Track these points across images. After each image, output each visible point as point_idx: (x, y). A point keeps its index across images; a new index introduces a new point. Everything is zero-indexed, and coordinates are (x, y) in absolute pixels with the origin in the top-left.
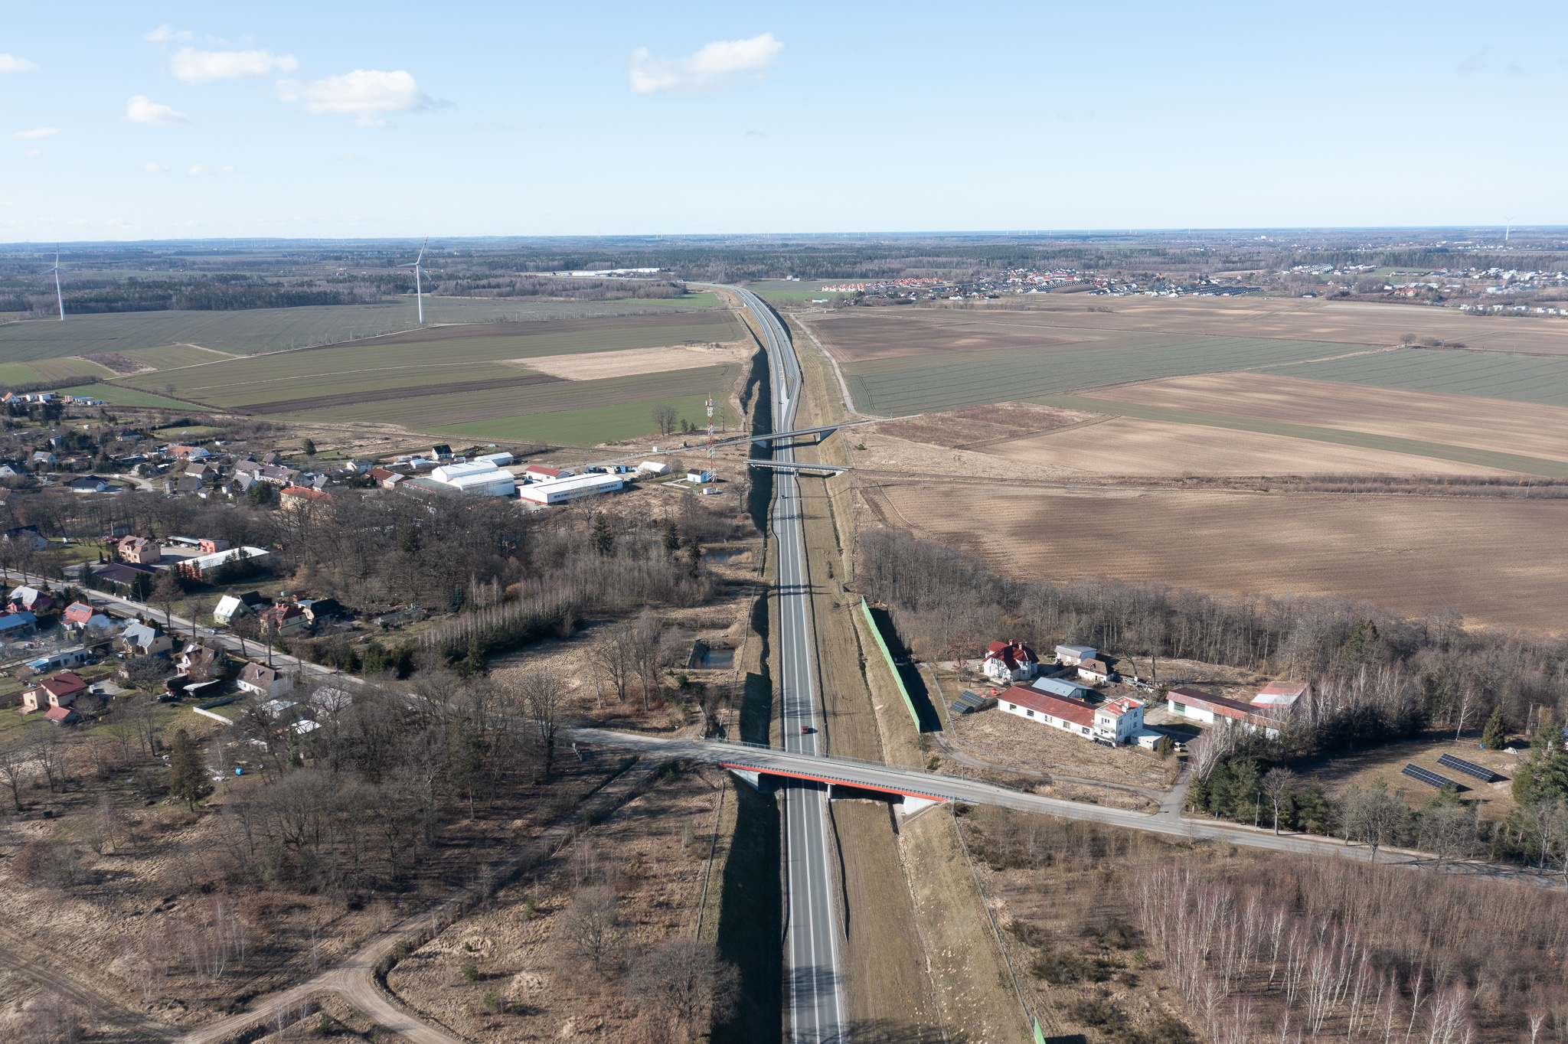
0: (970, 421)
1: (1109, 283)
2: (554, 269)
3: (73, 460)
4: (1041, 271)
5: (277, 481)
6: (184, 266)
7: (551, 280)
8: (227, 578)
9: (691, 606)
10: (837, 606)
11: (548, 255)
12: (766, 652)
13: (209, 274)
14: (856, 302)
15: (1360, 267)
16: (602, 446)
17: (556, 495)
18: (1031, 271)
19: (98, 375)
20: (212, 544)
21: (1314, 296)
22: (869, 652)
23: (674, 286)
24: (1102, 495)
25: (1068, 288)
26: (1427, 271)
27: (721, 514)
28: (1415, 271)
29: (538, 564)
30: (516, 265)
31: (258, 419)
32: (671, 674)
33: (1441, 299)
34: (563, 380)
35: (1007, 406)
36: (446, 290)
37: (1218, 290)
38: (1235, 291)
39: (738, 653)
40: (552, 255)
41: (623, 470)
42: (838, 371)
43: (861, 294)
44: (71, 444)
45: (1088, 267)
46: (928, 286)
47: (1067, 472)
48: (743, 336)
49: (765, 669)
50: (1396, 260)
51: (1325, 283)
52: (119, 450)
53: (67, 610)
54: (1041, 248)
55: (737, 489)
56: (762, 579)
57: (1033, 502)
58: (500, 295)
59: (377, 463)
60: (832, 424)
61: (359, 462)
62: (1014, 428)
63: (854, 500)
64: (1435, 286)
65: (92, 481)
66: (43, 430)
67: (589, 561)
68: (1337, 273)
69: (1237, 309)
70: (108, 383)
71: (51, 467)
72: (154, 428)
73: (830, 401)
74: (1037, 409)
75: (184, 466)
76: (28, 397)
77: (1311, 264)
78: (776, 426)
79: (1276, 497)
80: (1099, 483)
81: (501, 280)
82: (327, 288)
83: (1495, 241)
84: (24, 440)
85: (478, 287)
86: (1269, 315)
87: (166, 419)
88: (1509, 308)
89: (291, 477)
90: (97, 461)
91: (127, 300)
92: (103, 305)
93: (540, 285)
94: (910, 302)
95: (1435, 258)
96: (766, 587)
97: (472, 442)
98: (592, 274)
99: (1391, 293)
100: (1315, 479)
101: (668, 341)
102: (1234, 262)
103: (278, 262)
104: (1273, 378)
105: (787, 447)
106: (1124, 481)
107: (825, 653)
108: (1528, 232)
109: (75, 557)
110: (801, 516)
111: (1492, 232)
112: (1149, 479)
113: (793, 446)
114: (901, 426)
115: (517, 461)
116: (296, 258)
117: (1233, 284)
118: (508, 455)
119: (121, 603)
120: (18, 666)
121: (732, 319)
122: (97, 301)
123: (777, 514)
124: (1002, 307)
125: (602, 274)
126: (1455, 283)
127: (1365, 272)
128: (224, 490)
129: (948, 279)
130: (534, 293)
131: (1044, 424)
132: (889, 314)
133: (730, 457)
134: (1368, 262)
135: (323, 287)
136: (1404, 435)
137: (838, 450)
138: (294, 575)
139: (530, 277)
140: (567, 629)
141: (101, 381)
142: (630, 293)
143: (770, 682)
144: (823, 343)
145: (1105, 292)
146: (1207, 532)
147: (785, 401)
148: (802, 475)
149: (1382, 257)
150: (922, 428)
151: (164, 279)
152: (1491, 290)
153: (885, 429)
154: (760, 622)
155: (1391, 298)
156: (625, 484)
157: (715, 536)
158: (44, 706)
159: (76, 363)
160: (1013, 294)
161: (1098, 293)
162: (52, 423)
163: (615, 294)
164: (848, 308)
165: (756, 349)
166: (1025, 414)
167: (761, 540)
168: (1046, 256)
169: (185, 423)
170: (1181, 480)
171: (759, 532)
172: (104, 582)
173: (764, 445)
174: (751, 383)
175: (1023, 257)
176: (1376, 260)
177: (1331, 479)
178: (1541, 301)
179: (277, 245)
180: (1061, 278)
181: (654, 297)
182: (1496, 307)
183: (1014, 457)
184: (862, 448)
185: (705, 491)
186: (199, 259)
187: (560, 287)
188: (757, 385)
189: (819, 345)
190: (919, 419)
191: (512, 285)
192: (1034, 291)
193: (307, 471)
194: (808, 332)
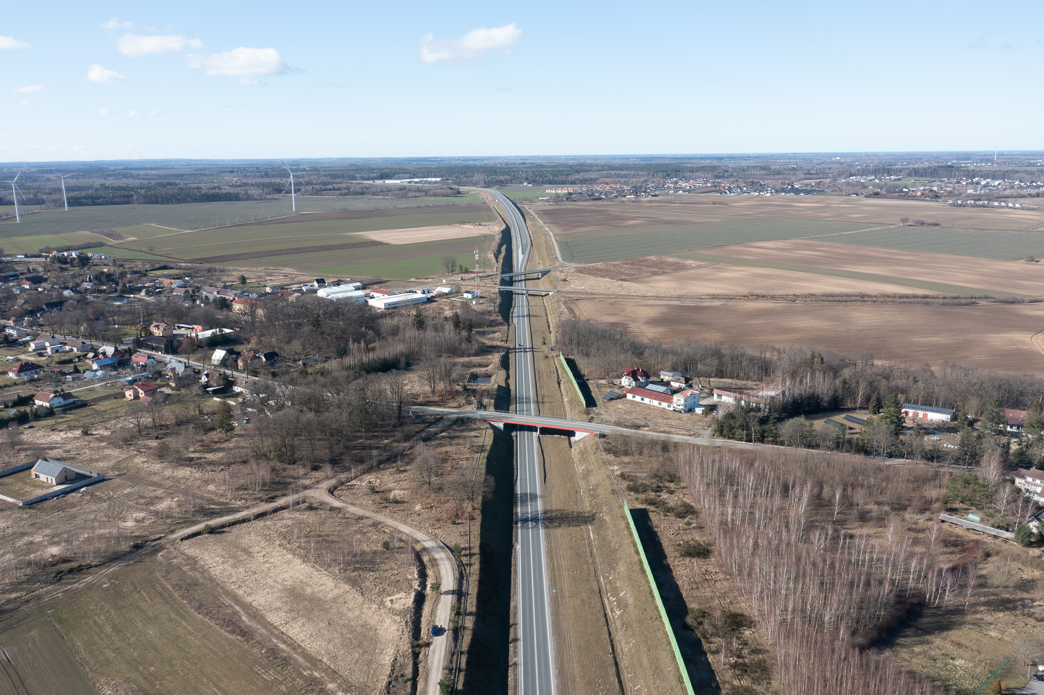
0: (630, 266)
1: (730, 187)
2: (373, 179)
3: (105, 288)
4: (687, 179)
5: (227, 297)
6: (132, 177)
7: (372, 185)
8: (213, 343)
9: (469, 356)
10: (547, 357)
11: (368, 170)
12: (508, 377)
13: (153, 182)
14: (567, 199)
15: (892, 177)
16: (413, 279)
17: (390, 304)
18: (681, 179)
19: (104, 242)
20: (200, 328)
21: (857, 195)
22: (563, 377)
23: (452, 189)
24: (701, 304)
25: (702, 190)
26: (934, 179)
27: (483, 313)
28: (924, 180)
29: (385, 335)
30: (349, 176)
31: (207, 266)
32: (458, 385)
33: (937, 196)
34: (386, 244)
35: (653, 258)
36: (306, 192)
37: (797, 191)
38: (807, 192)
39: (493, 378)
40: (371, 170)
41: (426, 292)
42: (553, 239)
43: (570, 194)
44: (102, 278)
45: (717, 177)
46: (614, 189)
47: (683, 292)
48: (495, 219)
49: (508, 385)
50: (916, 173)
51: (867, 187)
52: (130, 282)
53: (133, 357)
54: (689, 165)
55: (492, 301)
56: (506, 345)
57: (661, 308)
58: (341, 195)
59: (283, 288)
60: (548, 268)
61: (273, 287)
62: (656, 270)
63: (559, 307)
64: (935, 189)
65: (120, 297)
66: (82, 272)
67: (411, 333)
68: (877, 181)
69: (806, 203)
70: (110, 246)
71: (93, 291)
72: (147, 271)
73: (548, 255)
74: (671, 260)
75: (172, 290)
76: (66, 254)
77: (862, 175)
78: (515, 269)
79: (799, 304)
80: (700, 298)
81: (341, 186)
82: (232, 190)
83: (988, 161)
84: (74, 276)
85: (326, 190)
86: (826, 207)
87: (153, 266)
88: (978, 203)
89: (236, 295)
90: (119, 288)
91: (105, 198)
92: (90, 201)
93: (366, 188)
94: (601, 199)
95: (941, 171)
96: (508, 349)
97: (336, 277)
98: (398, 181)
99: (908, 193)
100: (822, 296)
101: (449, 222)
102: (811, 174)
103: (193, 175)
104: (817, 243)
105: (522, 280)
106: (714, 297)
107: (539, 377)
108: (1012, 155)
109: (126, 334)
110: (529, 316)
111: (989, 155)
112: (728, 296)
113: (525, 280)
114: (589, 269)
115: (364, 287)
116: (203, 172)
117: (809, 188)
118: (359, 284)
119: (159, 355)
120: (116, 382)
121: (489, 209)
122: (86, 198)
123: (515, 314)
124: (658, 202)
125: (405, 182)
126: (949, 187)
127: (895, 180)
128: (198, 302)
129: (627, 185)
130: (362, 194)
131: (673, 267)
132: (587, 206)
133: (488, 285)
134: (898, 174)
135: (227, 190)
136: (883, 273)
137: (551, 282)
138: (249, 342)
139: (360, 183)
140: (402, 364)
141: (105, 245)
142: (424, 194)
143: (509, 390)
144: (545, 223)
145: (725, 193)
146: (756, 322)
147: (521, 256)
148: (529, 295)
149: (907, 171)
150: (601, 270)
151: (123, 185)
152: (970, 191)
153: (579, 271)
154: (505, 364)
155: (906, 196)
156: (428, 299)
157: (480, 325)
158: (137, 397)
159: (84, 235)
160: (667, 194)
161: (721, 193)
162: (85, 268)
163: (414, 194)
164: (562, 203)
165: (504, 226)
166: (663, 263)
167: (506, 327)
168: (692, 170)
169: (165, 268)
170: (747, 296)
171: (505, 323)
172: (148, 345)
173: (508, 279)
174: (500, 246)
175: (677, 171)
176: (903, 173)
177: (832, 295)
178: (999, 198)
179: (189, 163)
180: (699, 184)
181: (439, 196)
182: (969, 202)
183: (653, 285)
184: (565, 280)
185: (474, 302)
186: (142, 172)
187: (379, 190)
188: (504, 248)
189: (543, 224)
190: (600, 265)
191: (348, 188)
192: (681, 192)
193: (244, 292)
194: (536, 216)
